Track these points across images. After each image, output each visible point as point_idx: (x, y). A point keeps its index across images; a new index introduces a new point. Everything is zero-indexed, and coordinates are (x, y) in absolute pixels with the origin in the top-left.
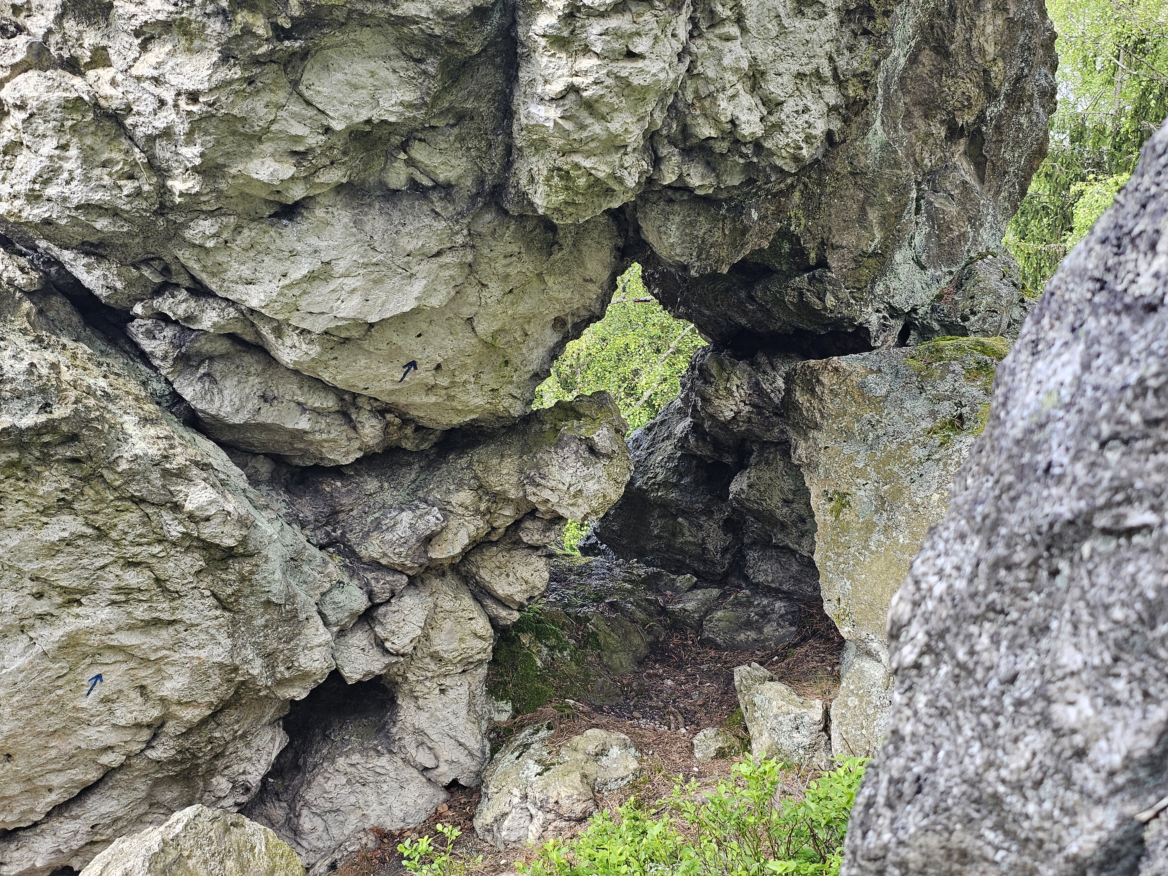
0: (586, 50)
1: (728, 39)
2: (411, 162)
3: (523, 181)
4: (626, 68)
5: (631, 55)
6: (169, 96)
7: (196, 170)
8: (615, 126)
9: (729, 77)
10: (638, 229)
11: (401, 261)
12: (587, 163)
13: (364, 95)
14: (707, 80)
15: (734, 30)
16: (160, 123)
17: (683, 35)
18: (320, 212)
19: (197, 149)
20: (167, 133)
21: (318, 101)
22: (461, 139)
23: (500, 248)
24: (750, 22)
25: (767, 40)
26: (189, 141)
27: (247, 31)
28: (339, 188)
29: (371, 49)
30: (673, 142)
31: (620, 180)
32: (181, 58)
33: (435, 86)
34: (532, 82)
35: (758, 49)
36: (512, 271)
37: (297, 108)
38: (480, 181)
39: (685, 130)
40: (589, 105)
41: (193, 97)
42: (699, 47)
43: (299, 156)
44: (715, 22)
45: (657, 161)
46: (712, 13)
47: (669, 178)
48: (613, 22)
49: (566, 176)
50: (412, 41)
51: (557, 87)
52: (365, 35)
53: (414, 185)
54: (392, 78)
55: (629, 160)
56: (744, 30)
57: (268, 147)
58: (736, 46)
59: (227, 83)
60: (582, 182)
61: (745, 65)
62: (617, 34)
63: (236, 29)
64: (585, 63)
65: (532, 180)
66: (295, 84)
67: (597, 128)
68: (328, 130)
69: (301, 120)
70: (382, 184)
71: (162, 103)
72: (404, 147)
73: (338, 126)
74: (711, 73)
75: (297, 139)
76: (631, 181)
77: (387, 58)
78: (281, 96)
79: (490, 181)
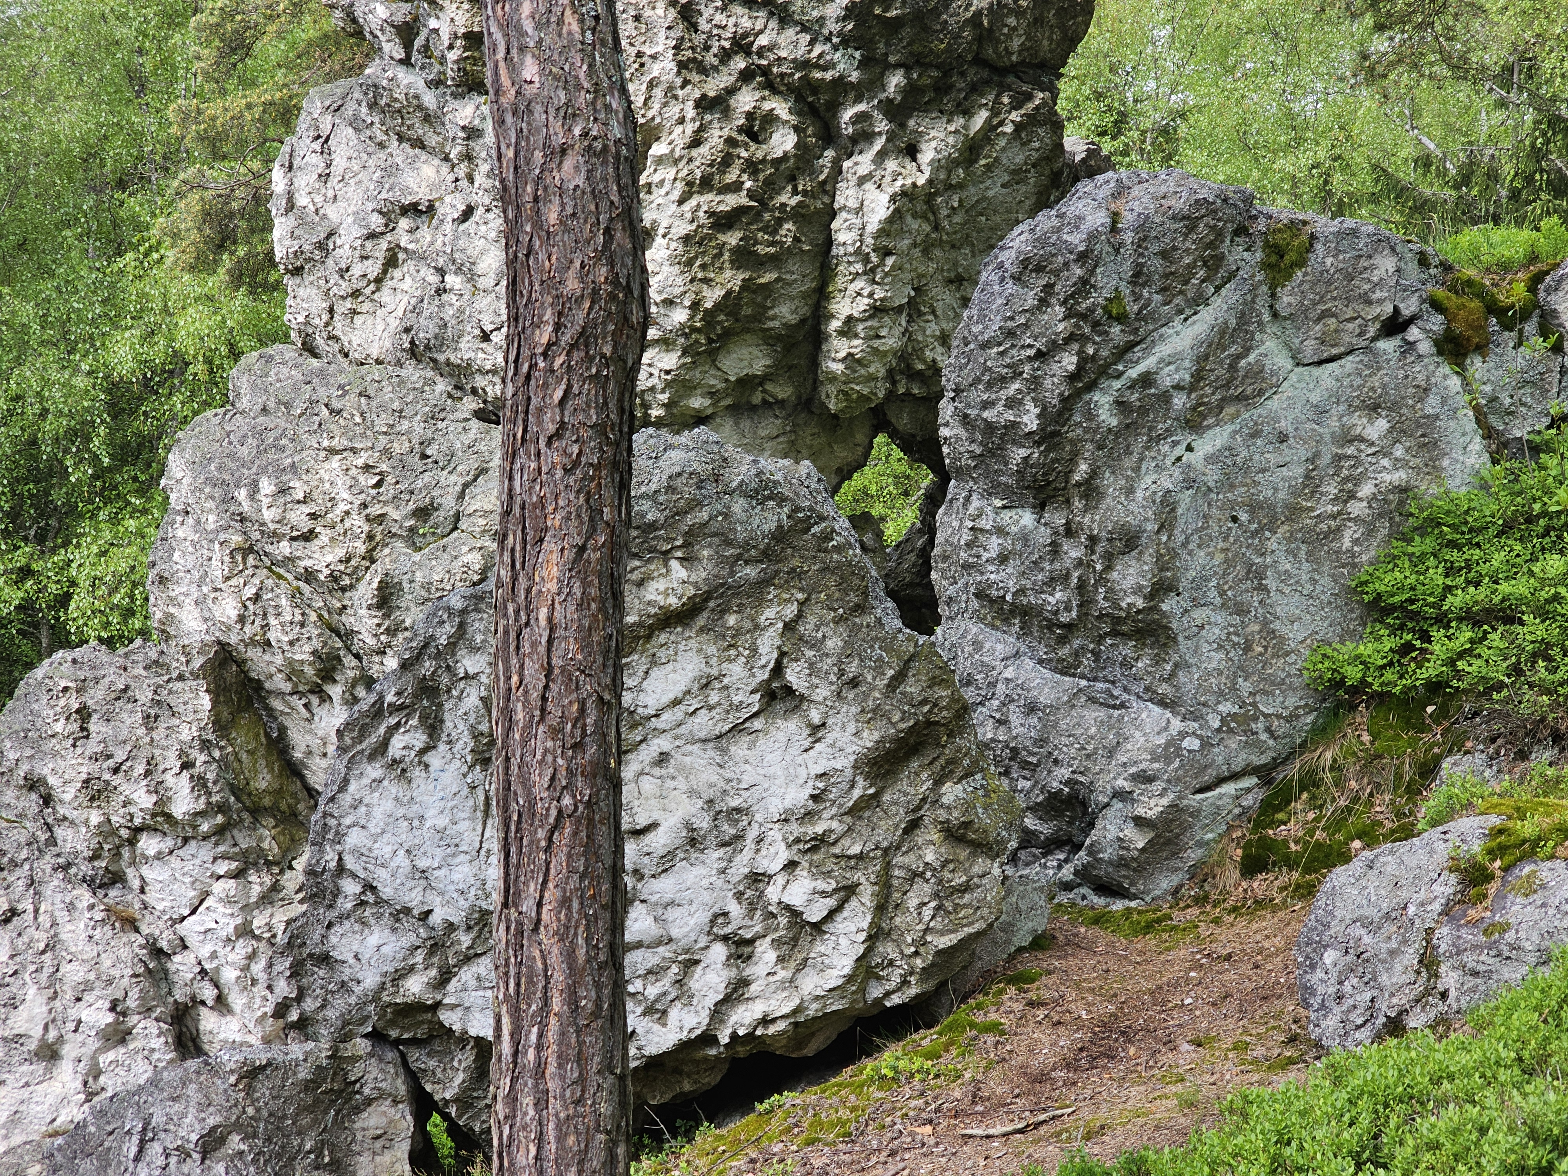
0: (856, 336)
1: (928, 321)
2: (763, 391)
3: (823, 397)
4: (876, 343)
5: (878, 337)
6: (656, 372)
7: (664, 405)
8: (872, 370)
9: (930, 340)
10: (885, 414)
11: (758, 442)
12: (858, 388)
13: (746, 363)
14: (919, 342)
15: (931, 317)
16: (649, 384)
17: (904, 323)
18: (718, 420)
19: (667, 395)
20: (652, 389)
21: (725, 369)
22: (790, 378)
23: (809, 431)
24: (939, 313)
25: (948, 320)
26: (663, 391)
27: (697, 341)
28: (728, 407)
29: (750, 342)
30: (902, 372)
31: (875, 394)
32: (663, 355)
33: (780, 356)
34: (829, 351)
35: (944, 325)
36: (815, 443)
37: (713, 372)
38: (799, 397)
39: (909, 367)
40: (859, 361)
41: (668, 372)
42: (914, 327)
43: (711, 394)
44: (920, 314)
45: (894, 383)
46: (919, 310)
47: (902, 390)
48: (869, 324)
49: (845, 394)
50: (771, 337)
51: (842, 354)
52: (748, 336)
53: (765, 402)
54: (760, 354)
55: (879, 385)
56: (936, 316)
57: (699, 391)
58: (933, 325)
59: (684, 364)
60: (855, 396)
61: (938, 333)
62: (871, 328)
63: (692, 341)
64: (856, 342)
65: (828, 396)
66: (714, 361)
67: (863, 371)
68: (727, 381)
69: (714, 377)
70: (749, 403)
71: (651, 375)
72: (761, 384)
73: (733, 379)
74: (920, 338)
75: (713, 386)
76: (881, 395)
77: (758, 345)
78: (707, 368)
79: (804, 397)
